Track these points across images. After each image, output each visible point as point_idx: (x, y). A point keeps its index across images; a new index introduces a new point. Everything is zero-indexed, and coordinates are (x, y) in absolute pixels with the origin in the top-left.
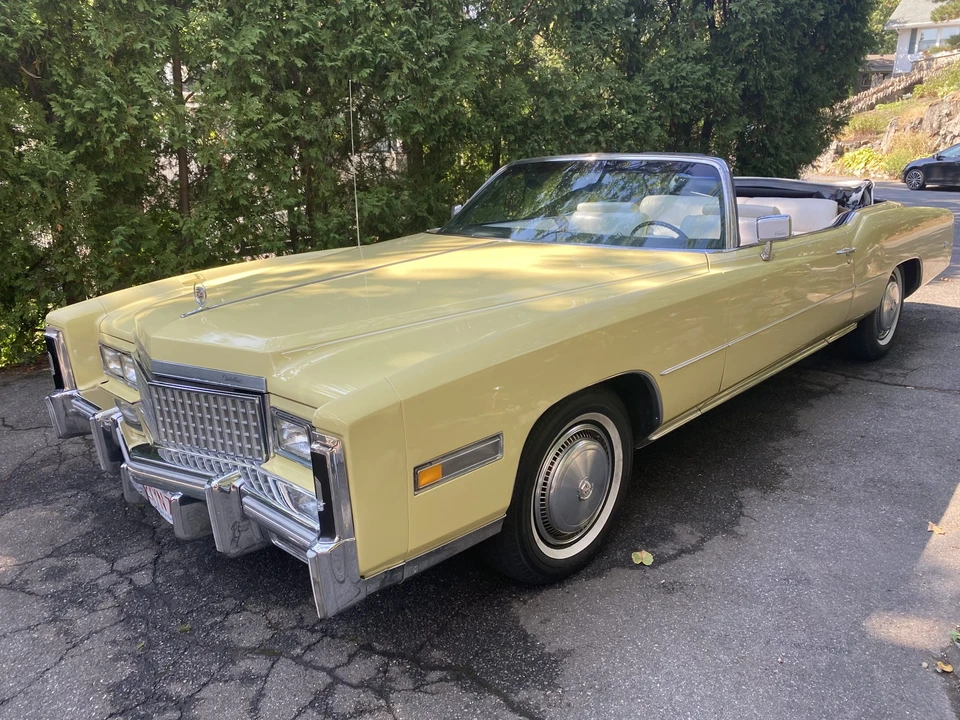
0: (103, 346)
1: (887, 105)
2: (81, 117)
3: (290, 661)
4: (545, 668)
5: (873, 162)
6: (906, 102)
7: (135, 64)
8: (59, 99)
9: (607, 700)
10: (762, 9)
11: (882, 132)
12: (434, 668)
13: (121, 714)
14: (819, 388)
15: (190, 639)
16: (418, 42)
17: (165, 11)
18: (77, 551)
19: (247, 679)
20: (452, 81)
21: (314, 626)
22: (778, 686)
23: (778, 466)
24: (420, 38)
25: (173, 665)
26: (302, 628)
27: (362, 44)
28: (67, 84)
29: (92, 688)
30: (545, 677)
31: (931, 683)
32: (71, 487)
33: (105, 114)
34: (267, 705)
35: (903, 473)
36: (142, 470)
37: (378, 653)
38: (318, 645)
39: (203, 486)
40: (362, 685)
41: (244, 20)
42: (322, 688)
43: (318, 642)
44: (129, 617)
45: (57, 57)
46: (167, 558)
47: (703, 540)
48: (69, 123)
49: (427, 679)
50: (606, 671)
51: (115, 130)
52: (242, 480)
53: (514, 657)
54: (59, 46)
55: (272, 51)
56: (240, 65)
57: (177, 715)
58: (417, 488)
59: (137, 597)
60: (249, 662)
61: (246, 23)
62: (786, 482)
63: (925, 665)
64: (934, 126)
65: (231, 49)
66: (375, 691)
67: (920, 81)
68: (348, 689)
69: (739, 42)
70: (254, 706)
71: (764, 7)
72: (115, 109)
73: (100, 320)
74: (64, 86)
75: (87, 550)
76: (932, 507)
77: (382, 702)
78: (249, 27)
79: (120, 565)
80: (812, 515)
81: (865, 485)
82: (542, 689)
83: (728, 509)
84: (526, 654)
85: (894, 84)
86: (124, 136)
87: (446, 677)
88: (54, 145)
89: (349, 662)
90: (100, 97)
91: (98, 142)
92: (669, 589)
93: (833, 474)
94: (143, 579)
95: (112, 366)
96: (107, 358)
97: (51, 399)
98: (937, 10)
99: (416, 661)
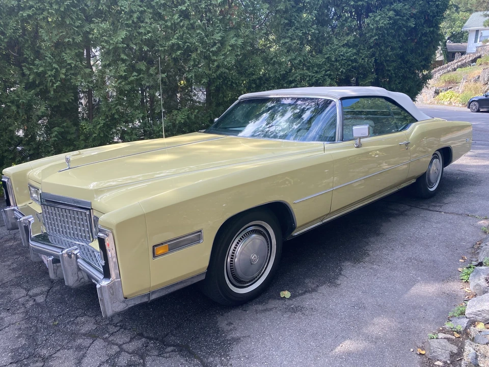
0: (31, 186)
1: (463, 69)
2: (38, 74)
3: (101, 340)
4: (224, 346)
5: (454, 98)
6: (472, 67)
7: (65, 48)
8: (27, 66)
9: (250, 363)
10: (382, 21)
11: (459, 83)
12: (171, 346)
13: (15, 363)
14: (395, 212)
15: (56, 328)
16: (205, 38)
17: (80, 23)
18: (12, 285)
19: (79, 348)
20: (222, 57)
21: (117, 324)
22: (336, 358)
23: (365, 251)
24: (207, 36)
25: (46, 340)
26: (111, 324)
27: (178, 38)
28: (31, 59)
29: (5, 350)
30: (223, 351)
31: (413, 359)
32: (16, 254)
33: (49, 73)
34: (85, 360)
35: (427, 255)
36: (35, 246)
37: (145, 338)
38: (117, 333)
39: (59, 253)
40: (133, 353)
41: (119, 27)
42: (114, 353)
43: (118, 331)
44: (30, 317)
45: (26, 46)
46: (54, 289)
47: (318, 286)
48: (31, 77)
49: (166, 350)
50: (253, 349)
51: (54, 81)
52: (78, 251)
53: (210, 341)
54: (28, 40)
55: (133, 43)
56: (116, 49)
57: (41, 364)
58: (154, 256)
59: (35, 308)
60: (82, 340)
61: (120, 29)
62: (367, 259)
63: (412, 350)
64: (485, 79)
65: (111, 42)
66: (139, 356)
67: (480, 57)
68: (127, 354)
69: (371, 38)
70: (79, 362)
71: (383, 21)
72: (54, 70)
73: (29, 173)
74: (30, 59)
75: (18, 285)
76: (437, 272)
77: (142, 361)
78: (121, 30)
79: (31, 293)
80: (375, 275)
81: (406, 261)
82: (220, 357)
83: (334, 271)
84: (216, 340)
85: (467, 58)
86: (58, 83)
87: (175, 350)
88: (24, 88)
89: (130, 341)
90: (47, 64)
91: (46, 86)
92: (294, 310)
93: (391, 255)
94: (40, 299)
95: (34, 195)
96: (32, 192)
97: (4, 211)
98: (486, 21)
99: (162, 342)
